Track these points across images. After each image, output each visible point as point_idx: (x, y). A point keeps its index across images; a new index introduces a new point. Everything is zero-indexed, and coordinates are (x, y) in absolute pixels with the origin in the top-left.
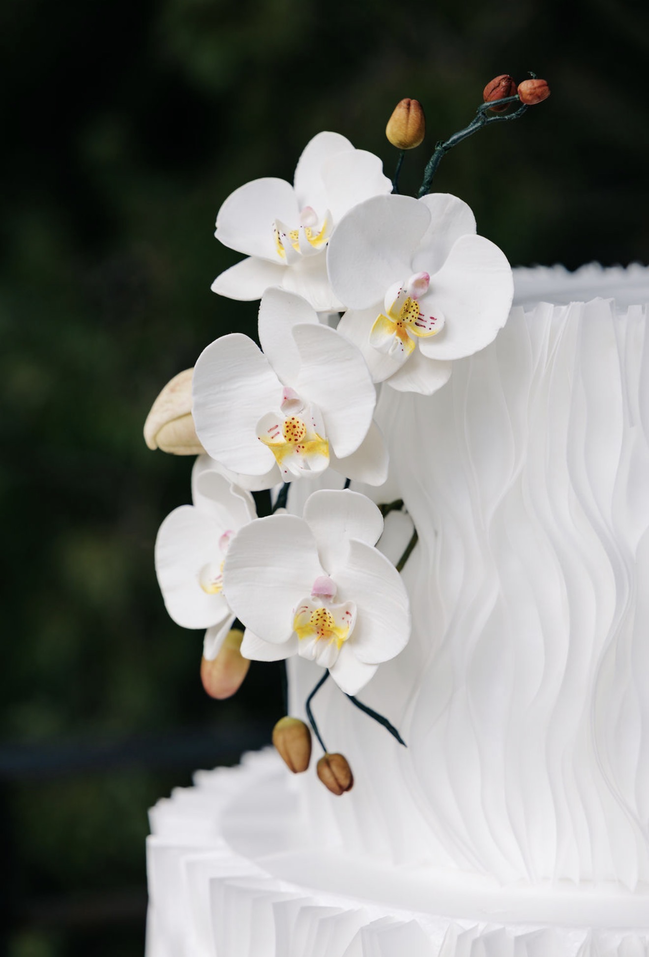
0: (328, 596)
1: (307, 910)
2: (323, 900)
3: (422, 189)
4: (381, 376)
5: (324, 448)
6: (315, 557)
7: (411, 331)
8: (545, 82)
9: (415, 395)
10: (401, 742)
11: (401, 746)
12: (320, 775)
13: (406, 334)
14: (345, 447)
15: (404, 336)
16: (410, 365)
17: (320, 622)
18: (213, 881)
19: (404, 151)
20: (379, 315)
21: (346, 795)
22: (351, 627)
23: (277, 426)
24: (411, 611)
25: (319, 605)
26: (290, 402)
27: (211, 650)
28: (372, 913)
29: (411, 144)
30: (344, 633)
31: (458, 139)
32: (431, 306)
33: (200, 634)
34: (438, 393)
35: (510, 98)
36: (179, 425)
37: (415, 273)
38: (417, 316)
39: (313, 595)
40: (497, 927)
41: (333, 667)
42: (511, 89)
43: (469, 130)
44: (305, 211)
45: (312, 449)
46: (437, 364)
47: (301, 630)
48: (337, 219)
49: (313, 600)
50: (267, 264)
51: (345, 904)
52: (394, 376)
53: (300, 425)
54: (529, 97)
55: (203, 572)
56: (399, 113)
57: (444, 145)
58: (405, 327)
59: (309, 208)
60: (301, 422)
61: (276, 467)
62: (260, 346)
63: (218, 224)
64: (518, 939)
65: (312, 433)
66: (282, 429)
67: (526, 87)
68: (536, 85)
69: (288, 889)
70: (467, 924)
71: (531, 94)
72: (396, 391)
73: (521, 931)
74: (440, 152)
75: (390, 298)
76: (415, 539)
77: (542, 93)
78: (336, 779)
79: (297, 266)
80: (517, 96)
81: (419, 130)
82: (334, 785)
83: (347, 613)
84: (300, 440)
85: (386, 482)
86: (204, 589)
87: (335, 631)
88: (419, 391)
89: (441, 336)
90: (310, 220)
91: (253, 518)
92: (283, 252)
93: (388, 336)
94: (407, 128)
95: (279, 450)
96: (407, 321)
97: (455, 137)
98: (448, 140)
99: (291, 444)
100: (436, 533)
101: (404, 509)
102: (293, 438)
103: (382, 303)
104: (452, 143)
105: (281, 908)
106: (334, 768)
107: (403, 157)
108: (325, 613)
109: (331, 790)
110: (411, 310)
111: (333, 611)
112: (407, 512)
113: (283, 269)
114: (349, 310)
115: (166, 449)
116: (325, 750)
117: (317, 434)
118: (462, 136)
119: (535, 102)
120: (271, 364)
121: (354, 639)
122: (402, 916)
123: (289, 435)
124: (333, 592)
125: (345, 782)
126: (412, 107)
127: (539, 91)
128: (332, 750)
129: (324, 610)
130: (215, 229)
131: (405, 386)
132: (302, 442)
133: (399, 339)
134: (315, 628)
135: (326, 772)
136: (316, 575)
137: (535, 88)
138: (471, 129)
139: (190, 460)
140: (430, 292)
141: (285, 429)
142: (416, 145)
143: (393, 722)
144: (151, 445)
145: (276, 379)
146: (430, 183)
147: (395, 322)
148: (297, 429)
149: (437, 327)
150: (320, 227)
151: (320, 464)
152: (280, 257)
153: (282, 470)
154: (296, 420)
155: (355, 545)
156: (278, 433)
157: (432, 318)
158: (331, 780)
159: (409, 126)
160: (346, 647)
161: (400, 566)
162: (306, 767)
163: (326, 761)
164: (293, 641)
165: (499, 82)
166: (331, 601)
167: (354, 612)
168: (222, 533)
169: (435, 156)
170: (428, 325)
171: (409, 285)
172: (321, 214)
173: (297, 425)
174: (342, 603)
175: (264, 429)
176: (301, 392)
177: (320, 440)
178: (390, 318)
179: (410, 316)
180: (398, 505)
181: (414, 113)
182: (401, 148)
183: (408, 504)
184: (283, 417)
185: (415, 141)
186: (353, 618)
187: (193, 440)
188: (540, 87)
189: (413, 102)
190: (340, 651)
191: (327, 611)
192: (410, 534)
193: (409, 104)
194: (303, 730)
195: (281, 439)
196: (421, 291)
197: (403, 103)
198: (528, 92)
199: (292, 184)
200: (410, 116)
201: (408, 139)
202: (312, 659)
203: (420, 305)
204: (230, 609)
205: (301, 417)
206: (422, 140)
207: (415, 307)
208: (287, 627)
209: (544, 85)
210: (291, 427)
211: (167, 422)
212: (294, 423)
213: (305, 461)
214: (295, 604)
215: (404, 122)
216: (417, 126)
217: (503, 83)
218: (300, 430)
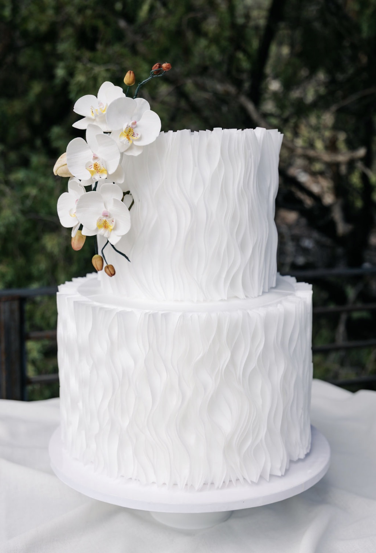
0: (107, 216)
1: (101, 308)
2: (106, 306)
3: (134, 97)
4: (122, 151)
5: (105, 172)
6: (103, 205)
7: (131, 137)
8: (170, 64)
9: (132, 156)
10: (129, 260)
11: (129, 262)
12: (105, 271)
13: (129, 138)
14: (111, 171)
15: (129, 139)
16: (131, 148)
17: (105, 224)
18: (74, 302)
19: (129, 86)
20: (121, 132)
21: (113, 276)
22: (114, 225)
23: (91, 165)
24: (131, 219)
25: (104, 219)
26: (95, 158)
27: (74, 234)
28: (120, 309)
29: (131, 84)
30: (112, 227)
31: (145, 82)
32: (136, 131)
33: (70, 229)
34: (139, 156)
35: (160, 69)
36: (63, 168)
37: (132, 121)
38: (132, 133)
39: (102, 215)
40: (156, 312)
41: (108, 237)
42: (160, 66)
43: (149, 79)
44: (100, 104)
45: (102, 172)
46: (139, 147)
47: (99, 226)
48: (109, 104)
49: (103, 217)
50: (90, 119)
51: (112, 307)
52: (126, 151)
53: (98, 165)
54: (165, 68)
55: (71, 211)
56: (128, 74)
57: (141, 84)
58: (129, 136)
59: (102, 103)
60: (99, 164)
61: (91, 178)
62: (86, 142)
63: (74, 108)
64: (162, 314)
65: (102, 168)
66: (93, 166)
67: (164, 65)
68: (167, 65)
69: (96, 304)
70: (147, 311)
71: (166, 67)
72: (128, 156)
73: (163, 312)
74: (139, 86)
75: (124, 127)
76: (133, 203)
77: (169, 67)
78: (110, 272)
79: (97, 119)
80: (162, 68)
81: (134, 80)
82: (110, 274)
83: (113, 221)
84: (98, 169)
85: (124, 182)
86: (71, 215)
87: (109, 227)
88: (133, 155)
89: (140, 139)
90: (101, 107)
91: (85, 192)
92: (93, 115)
93: (124, 138)
94: (130, 79)
95: (92, 173)
96: (130, 134)
97: (144, 81)
98: (141, 82)
99: (96, 171)
100: (139, 201)
101: (130, 193)
102: (96, 169)
103: (122, 129)
104: (143, 83)
105: (94, 308)
106: (110, 269)
107: (129, 88)
108: (106, 221)
109: (109, 275)
110: (131, 131)
111: (108, 220)
112: (131, 194)
113: (94, 120)
114: (113, 131)
115: (60, 175)
116: (107, 264)
117: (103, 167)
118: (146, 81)
119: (167, 70)
120: (90, 147)
121: (114, 229)
122: (129, 310)
123: (95, 168)
124: (108, 215)
125: (113, 273)
126: (131, 73)
127: (168, 66)
128: (109, 264)
129: (106, 220)
130: (74, 109)
131: (129, 154)
132: (99, 170)
133: (127, 139)
134: (103, 226)
135: (107, 270)
136: (104, 209)
137: (167, 66)
138: (149, 78)
139: (68, 178)
140: (136, 127)
141: (94, 166)
142: (133, 84)
143: (127, 255)
144: (56, 174)
145: (91, 151)
146: (137, 95)
147: (126, 134)
148: (97, 166)
149: (139, 136)
150: (104, 109)
151: (104, 176)
152: (92, 116)
153: (93, 178)
154: (97, 163)
155: (114, 200)
156: (92, 167)
157: (137, 134)
158: (109, 272)
159: (131, 78)
160: (113, 231)
161: (129, 209)
162: (102, 269)
163: (108, 267)
164: (97, 230)
165: (156, 65)
166: (108, 218)
167: (114, 221)
168: (76, 200)
169: (138, 87)
170: (136, 136)
171: (130, 124)
172: (105, 105)
173: (97, 165)
174: (111, 218)
175: (88, 166)
176: (98, 155)
177: (104, 169)
178: (124, 133)
179: (130, 133)
180: (128, 193)
181: (132, 75)
182: (128, 85)
183: (131, 192)
184: (93, 162)
185: (132, 83)
186: (114, 223)
187: (68, 172)
188: (168, 65)
189: (132, 72)
190: (111, 232)
191: (107, 220)
192: (132, 201)
193: (130, 72)
194: (101, 258)
195: (93, 169)
196: (134, 126)
197: (129, 72)
198: (165, 67)
199: (97, 97)
200: (131, 75)
201: (130, 82)
202: (103, 235)
203: (134, 130)
204: (79, 221)
205: (98, 162)
206: (134, 83)
207: (132, 130)
208: (95, 225)
209: (170, 65)
210: (96, 166)
211: (60, 167)
212: (96, 164)
213: (100, 176)
214: (97, 218)
215: (129, 77)
216: (133, 78)
217: (158, 65)
218: (98, 166)
